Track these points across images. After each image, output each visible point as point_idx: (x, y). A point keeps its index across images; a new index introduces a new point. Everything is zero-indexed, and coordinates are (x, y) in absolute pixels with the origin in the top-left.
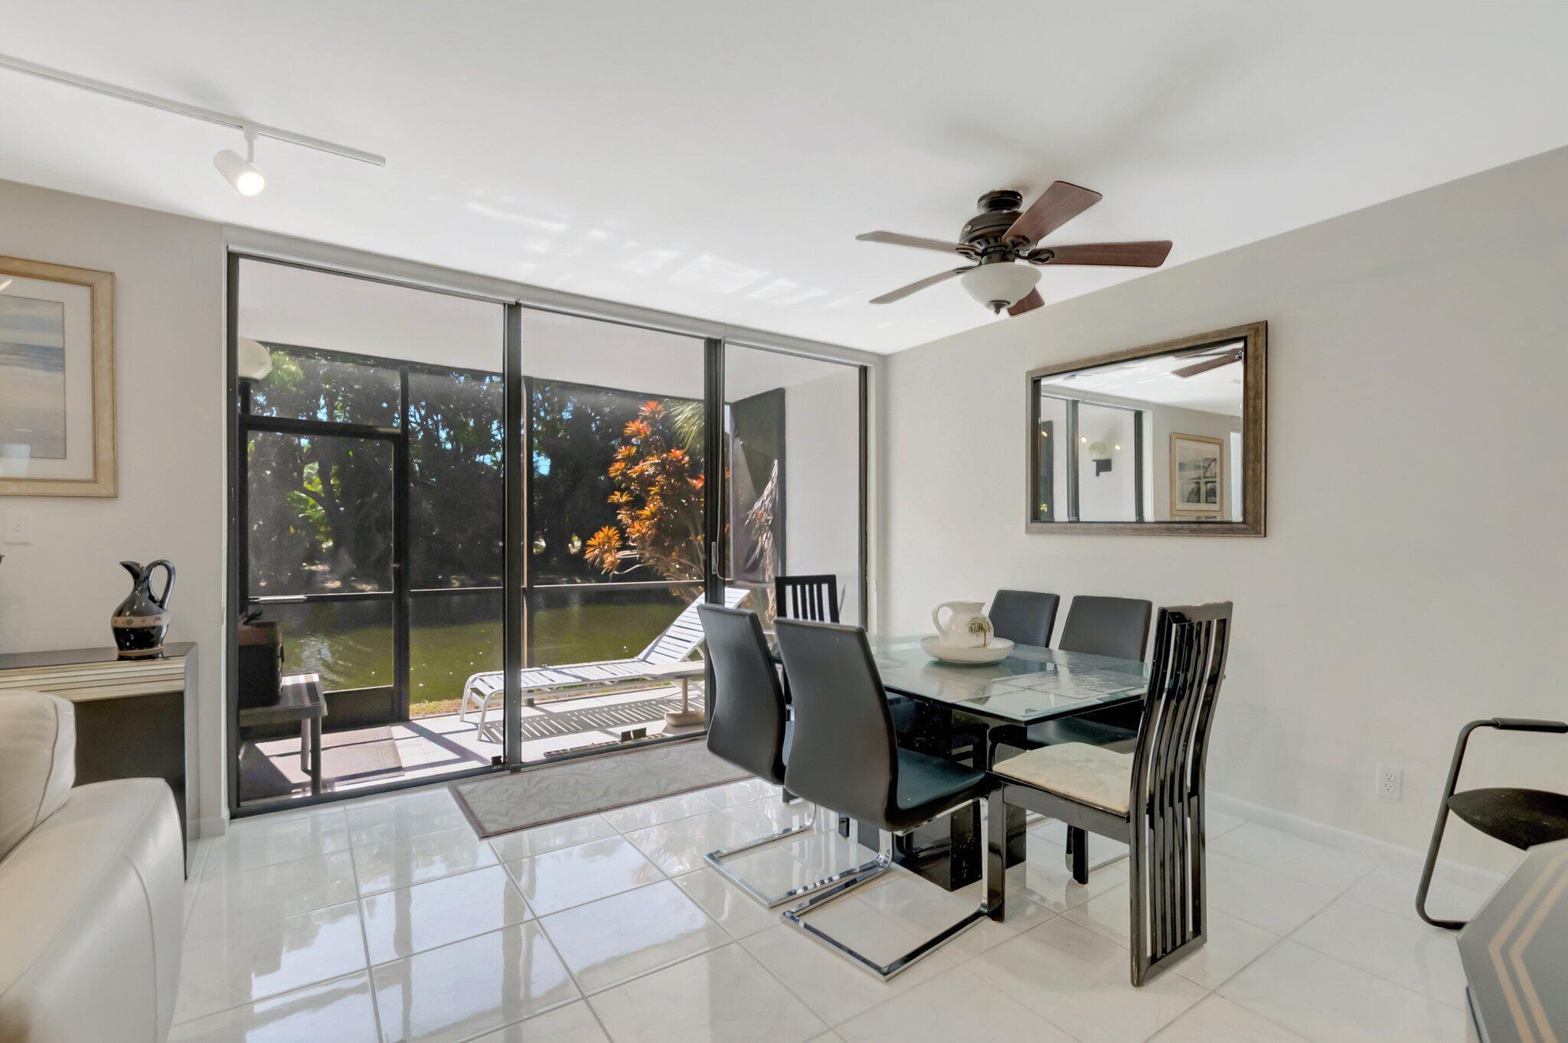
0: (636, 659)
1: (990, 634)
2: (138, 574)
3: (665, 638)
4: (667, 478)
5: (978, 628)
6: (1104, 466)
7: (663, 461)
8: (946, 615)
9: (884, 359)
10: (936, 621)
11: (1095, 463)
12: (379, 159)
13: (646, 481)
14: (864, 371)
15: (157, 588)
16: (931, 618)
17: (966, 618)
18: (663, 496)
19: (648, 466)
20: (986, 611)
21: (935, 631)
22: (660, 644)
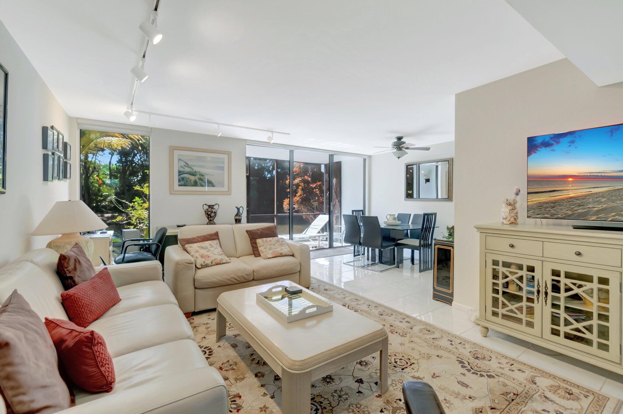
0: (302, 234)
1: (397, 220)
2: (238, 209)
3: (309, 228)
4: (304, 184)
5: (395, 219)
6: (428, 180)
7: (303, 179)
8: (388, 217)
9: (370, 156)
10: (387, 218)
11: (425, 180)
12: (290, 134)
13: (298, 185)
14: (365, 160)
15: (241, 212)
16: (386, 218)
17: (392, 217)
18: (302, 190)
19: (297, 181)
20: (396, 216)
21: (387, 220)
22: (309, 230)
